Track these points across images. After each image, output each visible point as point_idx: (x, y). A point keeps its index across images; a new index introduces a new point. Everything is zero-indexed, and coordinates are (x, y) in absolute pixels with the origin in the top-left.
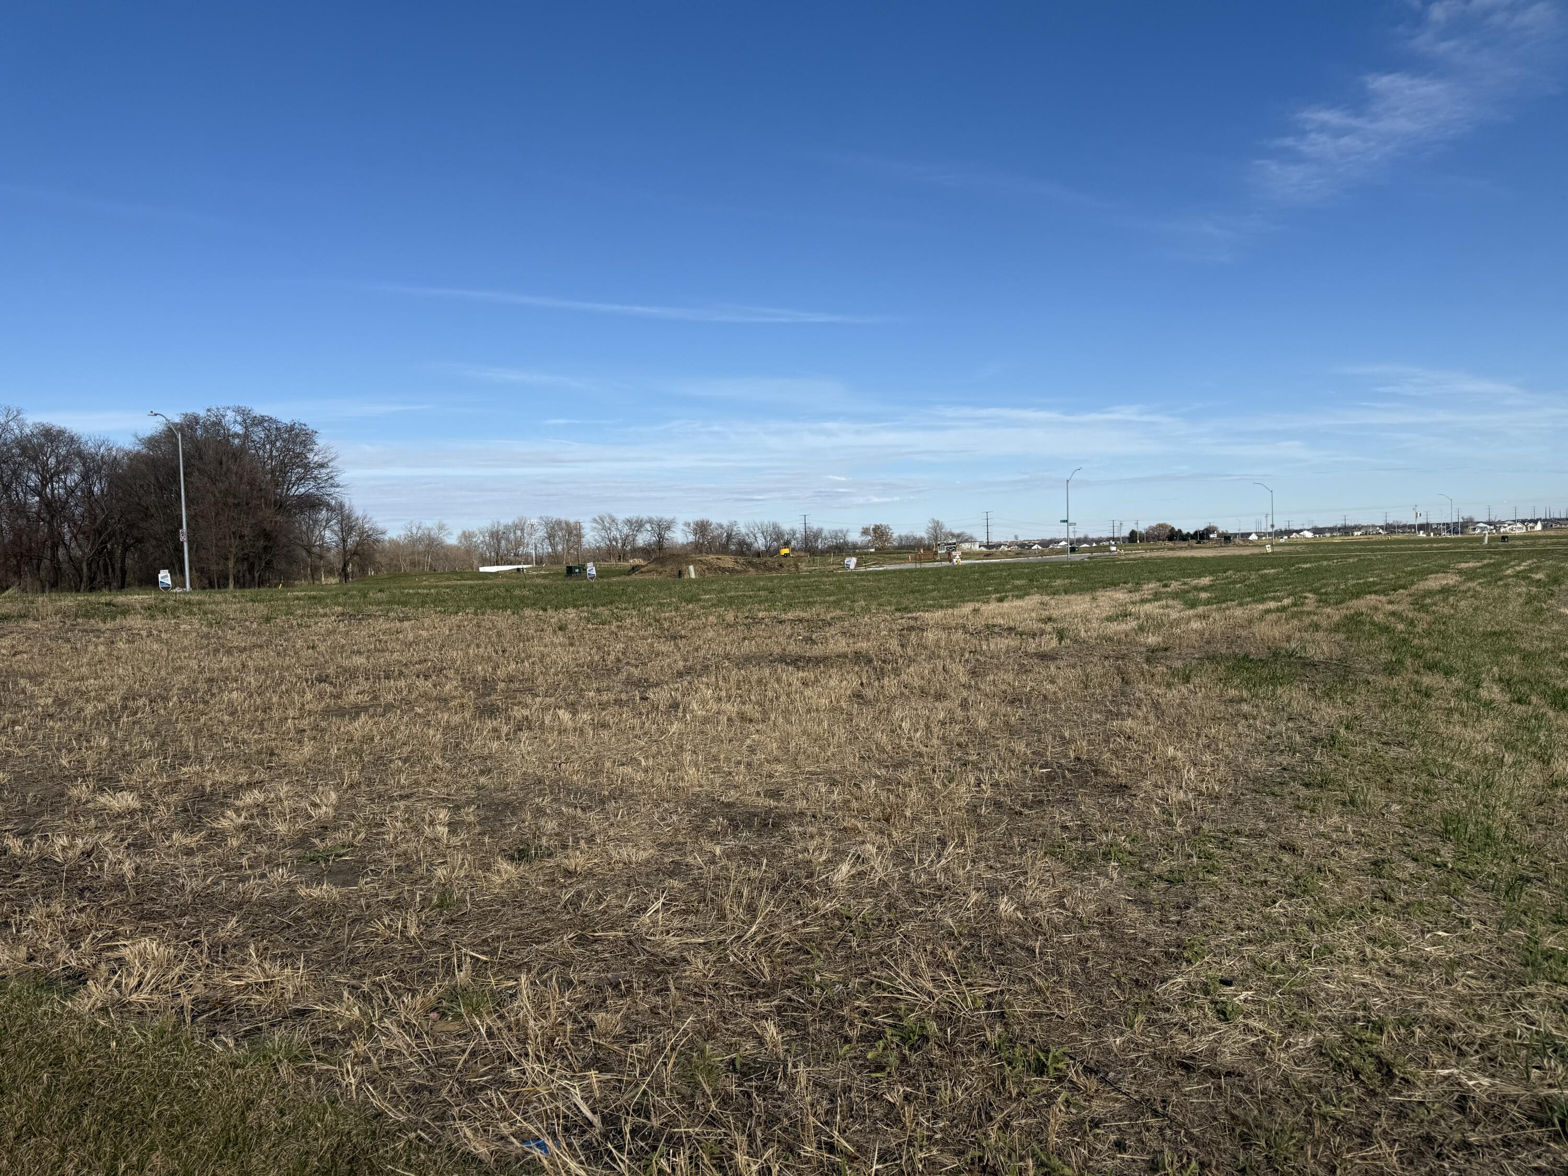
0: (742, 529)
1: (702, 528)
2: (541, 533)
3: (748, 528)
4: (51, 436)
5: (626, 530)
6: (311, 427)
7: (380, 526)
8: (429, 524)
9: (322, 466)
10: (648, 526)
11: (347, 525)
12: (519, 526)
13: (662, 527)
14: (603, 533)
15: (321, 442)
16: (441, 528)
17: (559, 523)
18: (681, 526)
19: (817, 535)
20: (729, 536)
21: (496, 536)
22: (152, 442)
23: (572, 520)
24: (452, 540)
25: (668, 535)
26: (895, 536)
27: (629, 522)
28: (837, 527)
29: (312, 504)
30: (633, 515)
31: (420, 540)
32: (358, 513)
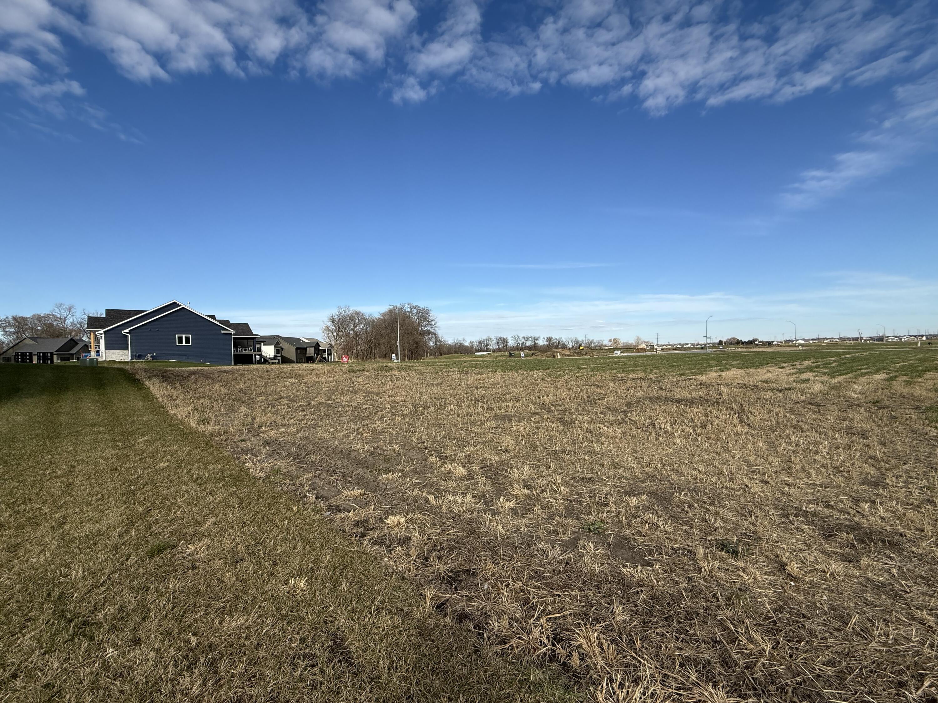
0: (564, 340)
1: (549, 339)
2: (495, 341)
3: (566, 339)
4: (357, 313)
5: (523, 340)
6: (429, 309)
7: (446, 340)
8: (460, 338)
9: (433, 321)
10: (530, 339)
11: (437, 340)
12: (488, 339)
13: (535, 339)
14: (515, 341)
15: (432, 313)
16: (464, 340)
17: (501, 338)
18: (542, 339)
19: (591, 342)
20: (559, 342)
21: (480, 342)
22: (384, 315)
23: (505, 337)
24: (467, 344)
25: (537, 342)
26: (622, 342)
27: (524, 338)
28: (599, 339)
29: (429, 332)
30: (525, 335)
31: (457, 344)
32: (440, 336)
